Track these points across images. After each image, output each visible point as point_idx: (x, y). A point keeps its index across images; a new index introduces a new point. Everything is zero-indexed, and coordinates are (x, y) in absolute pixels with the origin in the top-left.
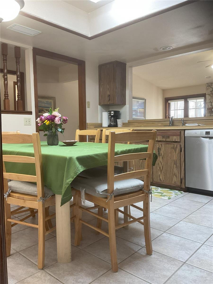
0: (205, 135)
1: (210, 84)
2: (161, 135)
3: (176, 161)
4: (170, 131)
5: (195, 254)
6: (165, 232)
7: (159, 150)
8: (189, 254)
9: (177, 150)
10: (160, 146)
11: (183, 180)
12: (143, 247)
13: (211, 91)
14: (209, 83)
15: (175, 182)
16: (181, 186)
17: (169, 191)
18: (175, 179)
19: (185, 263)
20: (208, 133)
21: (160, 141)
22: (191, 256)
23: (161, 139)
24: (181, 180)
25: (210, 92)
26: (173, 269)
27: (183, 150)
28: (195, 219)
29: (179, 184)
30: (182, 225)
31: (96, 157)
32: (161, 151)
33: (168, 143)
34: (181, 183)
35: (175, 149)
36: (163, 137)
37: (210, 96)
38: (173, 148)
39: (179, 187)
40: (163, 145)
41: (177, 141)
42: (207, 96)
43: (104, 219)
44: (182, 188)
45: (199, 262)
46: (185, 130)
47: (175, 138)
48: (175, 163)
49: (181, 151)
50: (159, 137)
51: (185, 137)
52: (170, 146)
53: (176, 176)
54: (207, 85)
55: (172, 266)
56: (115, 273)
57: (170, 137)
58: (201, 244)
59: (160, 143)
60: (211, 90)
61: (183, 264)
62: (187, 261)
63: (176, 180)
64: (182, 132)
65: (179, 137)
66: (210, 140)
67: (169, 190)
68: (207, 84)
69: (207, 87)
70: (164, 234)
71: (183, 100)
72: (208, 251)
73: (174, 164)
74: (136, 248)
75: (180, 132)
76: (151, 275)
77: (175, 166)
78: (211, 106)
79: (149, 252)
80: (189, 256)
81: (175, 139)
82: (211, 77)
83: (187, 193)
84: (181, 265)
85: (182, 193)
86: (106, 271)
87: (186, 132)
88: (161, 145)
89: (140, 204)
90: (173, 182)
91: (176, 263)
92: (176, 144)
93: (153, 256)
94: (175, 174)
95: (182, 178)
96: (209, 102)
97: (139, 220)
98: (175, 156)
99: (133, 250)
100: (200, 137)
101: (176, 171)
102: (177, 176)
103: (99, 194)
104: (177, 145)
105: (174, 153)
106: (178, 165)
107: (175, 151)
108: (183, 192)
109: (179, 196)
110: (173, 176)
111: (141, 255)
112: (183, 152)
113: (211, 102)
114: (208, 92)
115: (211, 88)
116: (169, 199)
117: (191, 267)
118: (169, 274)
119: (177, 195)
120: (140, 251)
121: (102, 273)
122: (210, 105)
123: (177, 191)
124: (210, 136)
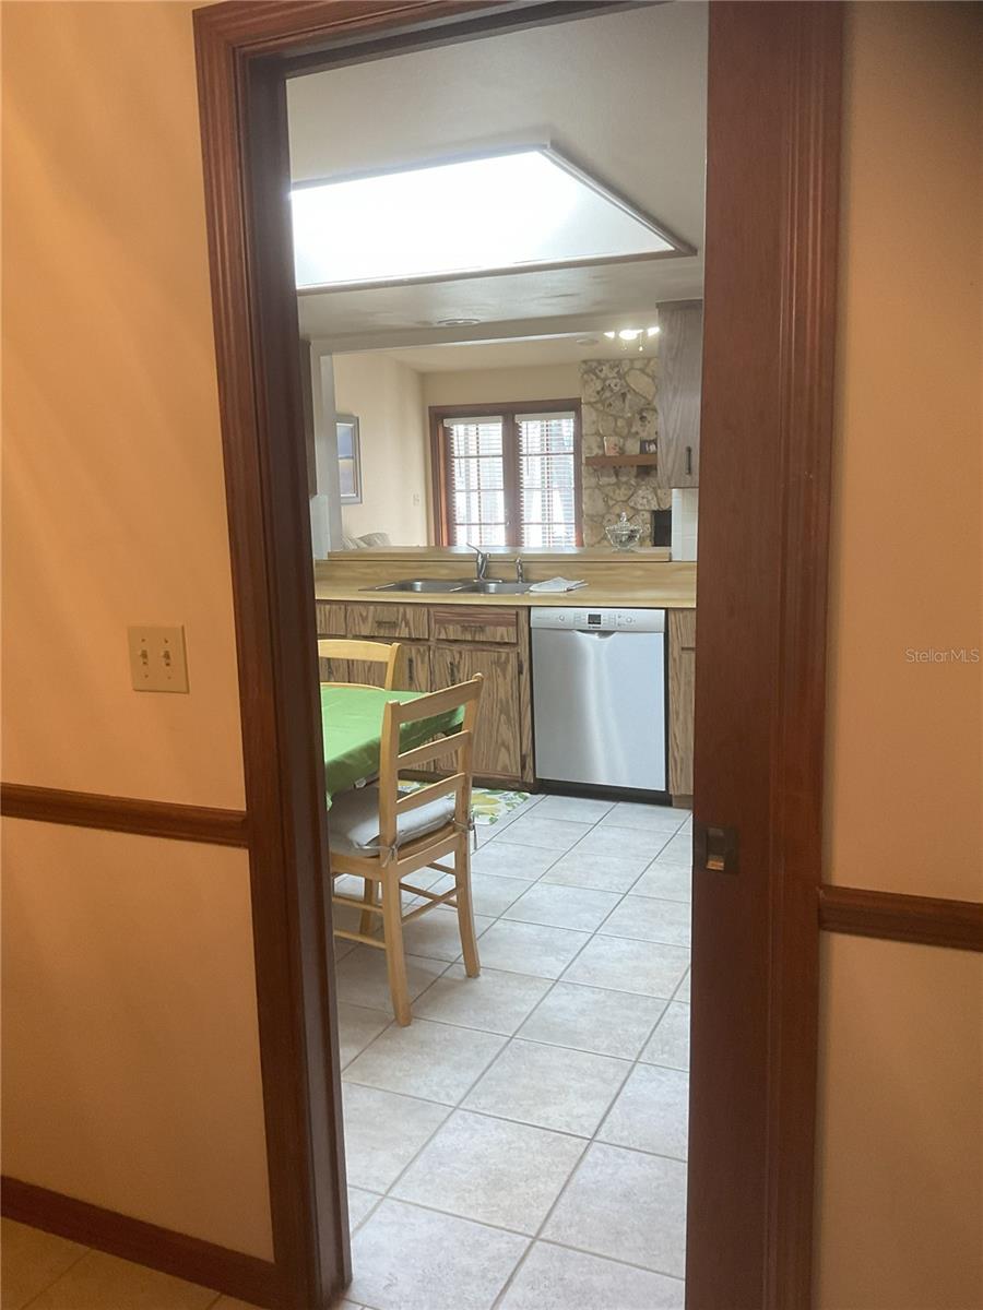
0: (587, 626)
1: (594, 364)
2: (458, 622)
3: (507, 702)
4: (485, 610)
5: (577, 960)
6: (498, 918)
7: (452, 670)
8: (564, 962)
9: (510, 668)
10: (457, 656)
11: (527, 759)
12: (453, 963)
13: (598, 393)
14: (591, 360)
15: (505, 768)
16: (522, 777)
17: (488, 796)
18: (503, 756)
19: (557, 981)
20: (594, 619)
21: (455, 641)
22: (570, 964)
23: (459, 633)
24: (523, 759)
25: (595, 394)
26: (533, 997)
27: (527, 669)
28: (569, 873)
29: (515, 771)
30: (541, 894)
31: (348, 761)
32: (459, 671)
33: (480, 647)
34: (523, 767)
35: (502, 665)
36: (465, 629)
37: (597, 410)
38: (497, 663)
39: (518, 781)
40: (466, 655)
41: (506, 640)
42: (584, 408)
43: (374, 909)
44: (525, 784)
45: (587, 975)
46: (529, 607)
47: (502, 633)
48: (505, 710)
49: (520, 672)
50: (451, 627)
51: (530, 629)
52: (486, 657)
53: (508, 750)
54: (584, 366)
55: (530, 992)
56: (406, 1029)
57: (487, 628)
58: (589, 935)
59: (455, 647)
60: (599, 389)
61: (554, 985)
62: (561, 975)
63: (507, 762)
64: (523, 614)
65: (512, 630)
66: (602, 640)
67: (488, 793)
68: (585, 362)
69: (585, 376)
70: (499, 924)
71: (500, 418)
72: (607, 947)
73: (501, 713)
74: (437, 968)
75: (517, 614)
76: (488, 1018)
77: (503, 717)
78: (599, 447)
79: (473, 971)
80: (565, 966)
81: (502, 636)
82: (597, 342)
83: (541, 796)
84: (549, 986)
85: (526, 798)
86: (381, 1029)
87: (534, 612)
88: (460, 653)
89: (449, 860)
90: (499, 768)
91: (538, 984)
92: (504, 650)
93: (483, 978)
94: (503, 744)
95: (524, 752)
96: (593, 435)
97: (445, 898)
98: (504, 687)
99: (432, 974)
100: (571, 630)
101: (507, 734)
102: (512, 748)
103: (362, 849)
104: (508, 654)
105: (501, 680)
106: (514, 714)
107: (504, 671)
108: (528, 794)
109: (521, 809)
110: (499, 750)
111: (455, 981)
112: (525, 676)
113: (597, 433)
114: (587, 394)
115: (598, 377)
116: (493, 821)
117: (570, 986)
118: (527, 1009)
119: (514, 807)
120: (448, 974)
121: (374, 1034)
122: (594, 446)
123: (512, 794)
124: (602, 627)
